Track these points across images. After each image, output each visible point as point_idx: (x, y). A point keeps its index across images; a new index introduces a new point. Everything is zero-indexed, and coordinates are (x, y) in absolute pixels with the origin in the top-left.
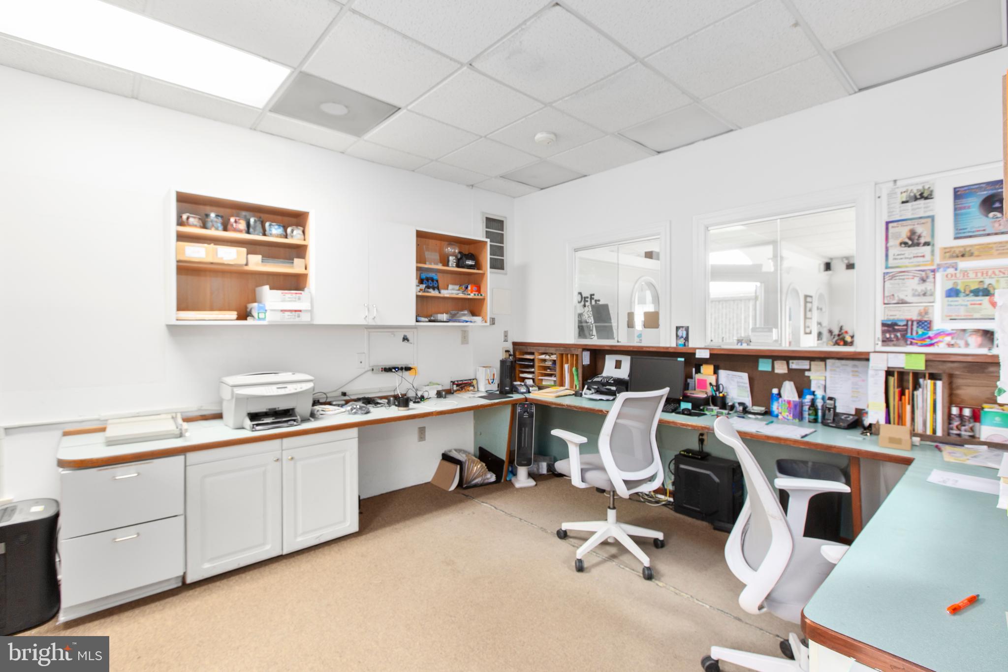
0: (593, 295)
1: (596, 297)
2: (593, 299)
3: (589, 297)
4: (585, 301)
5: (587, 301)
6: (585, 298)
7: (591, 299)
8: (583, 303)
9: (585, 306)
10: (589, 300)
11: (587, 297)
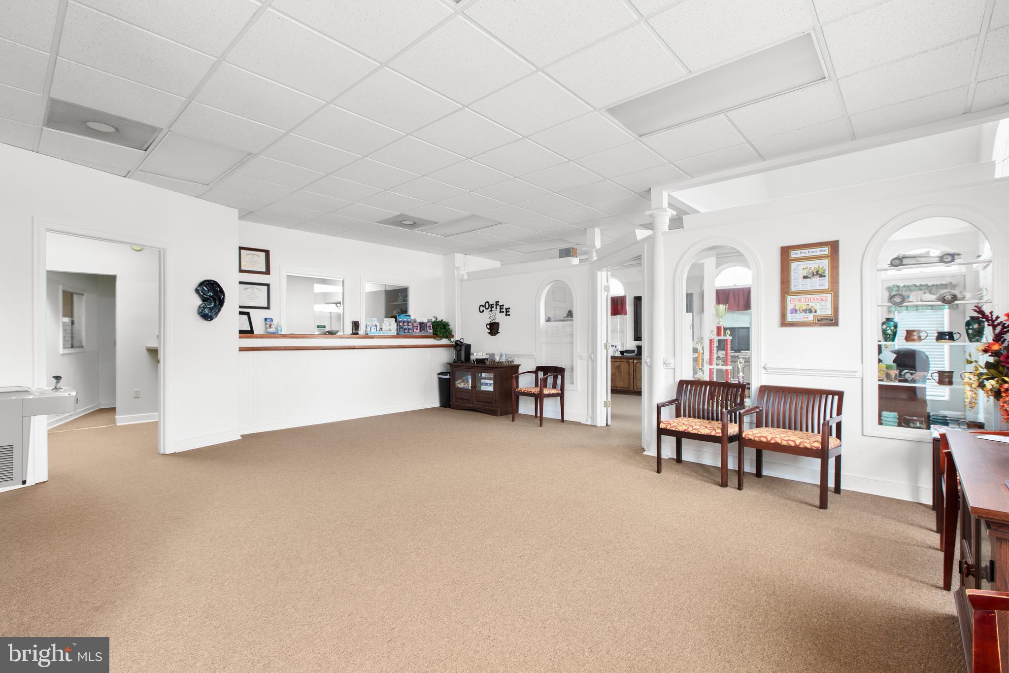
0: (498, 302)
1: (500, 304)
2: (498, 305)
3: (495, 304)
4: (492, 307)
5: (493, 307)
6: (491, 305)
7: (497, 305)
8: (490, 309)
9: (491, 311)
10: (495, 306)
11: (493, 304)
